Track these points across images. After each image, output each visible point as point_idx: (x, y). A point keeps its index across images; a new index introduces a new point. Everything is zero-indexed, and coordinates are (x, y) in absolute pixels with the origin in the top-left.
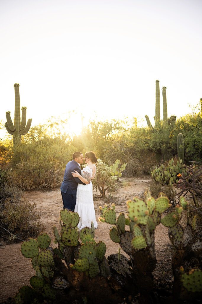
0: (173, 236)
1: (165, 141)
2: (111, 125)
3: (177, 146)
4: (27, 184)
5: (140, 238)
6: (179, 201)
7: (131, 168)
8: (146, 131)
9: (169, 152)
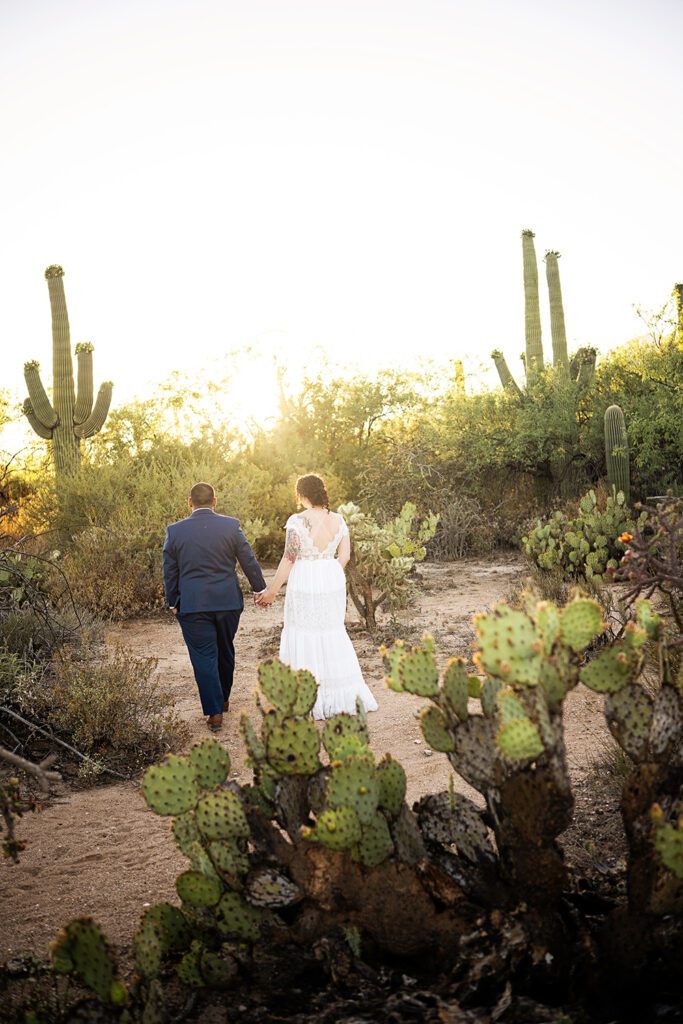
0: (622, 724)
1: (564, 433)
2: (378, 389)
3: (603, 449)
4: (114, 599)
5: (521, 725)
6: (621, 627)
7: (453, 529)
8: (497, 403)
9: (577, 468)
